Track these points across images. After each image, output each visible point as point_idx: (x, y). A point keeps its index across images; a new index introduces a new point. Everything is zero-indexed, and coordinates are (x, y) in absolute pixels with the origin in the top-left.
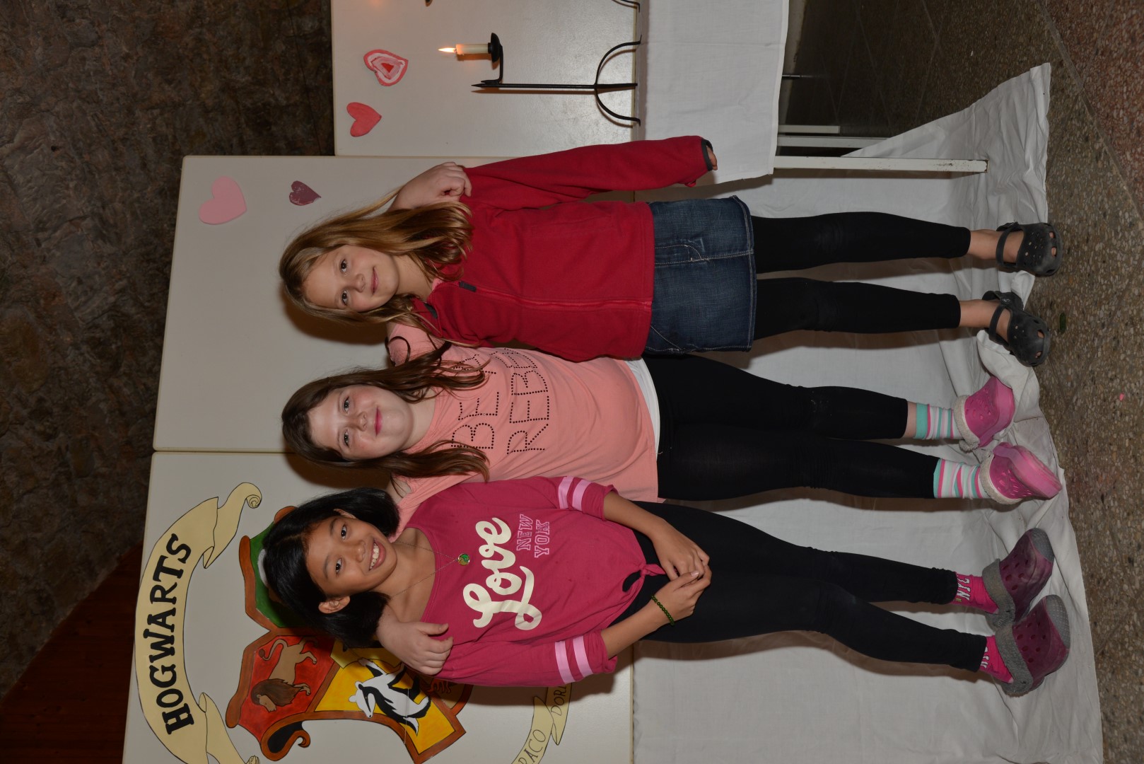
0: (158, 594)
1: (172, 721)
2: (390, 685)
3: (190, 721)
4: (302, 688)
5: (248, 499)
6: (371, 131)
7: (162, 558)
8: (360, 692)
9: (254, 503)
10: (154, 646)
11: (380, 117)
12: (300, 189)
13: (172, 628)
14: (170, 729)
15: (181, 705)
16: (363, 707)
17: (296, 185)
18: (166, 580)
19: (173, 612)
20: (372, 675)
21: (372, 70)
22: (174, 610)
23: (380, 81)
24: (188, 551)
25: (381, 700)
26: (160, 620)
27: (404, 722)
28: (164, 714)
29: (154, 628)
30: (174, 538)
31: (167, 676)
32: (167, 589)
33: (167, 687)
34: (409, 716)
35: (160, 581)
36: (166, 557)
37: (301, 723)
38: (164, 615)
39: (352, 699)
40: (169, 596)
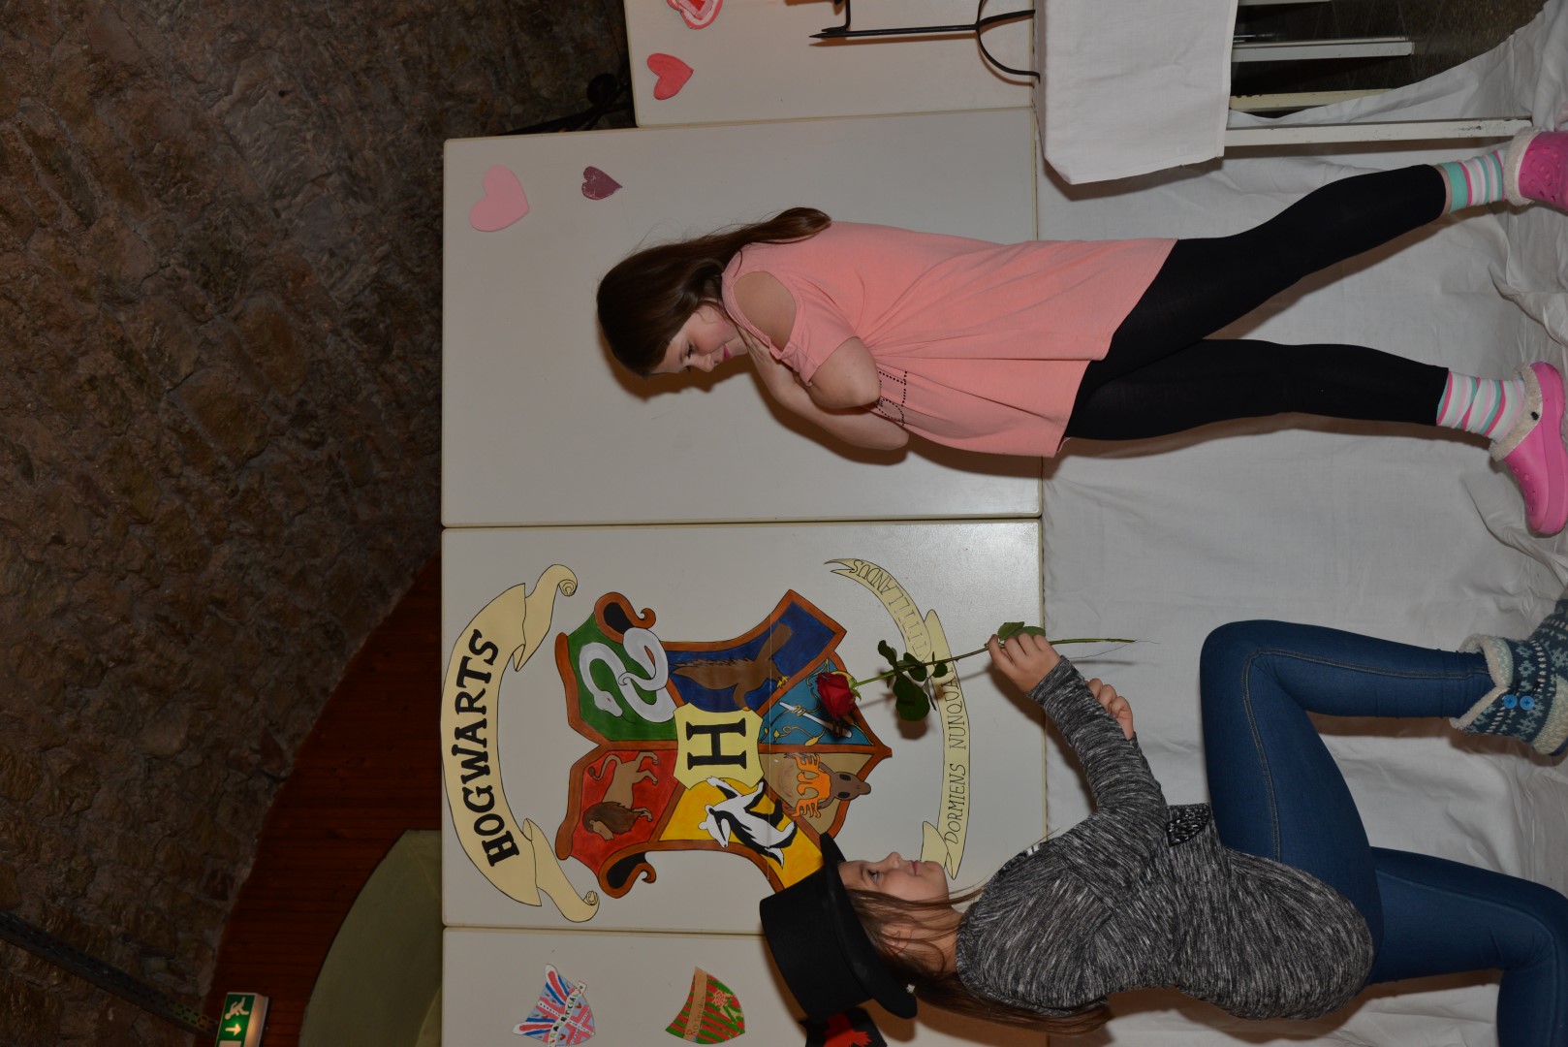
0: (464, 703)
1: (494, 851)
2: (747, 809)
3: (514, 850)
4: (642, 812)
5: (562, 585)
6: (681, 91)
7: (465, 660)
8: (711, 818)
9: (569, 590)
10: (465, 764)
11: (692, 71)
12: (594, 178)
13: (484, 742)
14: (493, 860)
15: (502, 833)
16: (716, 835)
17: (590, 172)
18: (473, 686)
19: (483, 724)
20: (724, 797)
21: (677, 9)
22: (485, 720)
23: (688, 23)
24: (495, 651)
25: (737, 827)
26: (470, 734)
27: (767, 854)
28: (484, 843)
29: (463, 743)
30: (477, 634)
31: (484, 800)
32: (474, 697)
33: (485, 811)
34: (771, 847)
35: (465, 687)
36: (470, 658)
37: (644, 854)
38: (474, 728)
39: (703, 826)
40: (477, 705)
